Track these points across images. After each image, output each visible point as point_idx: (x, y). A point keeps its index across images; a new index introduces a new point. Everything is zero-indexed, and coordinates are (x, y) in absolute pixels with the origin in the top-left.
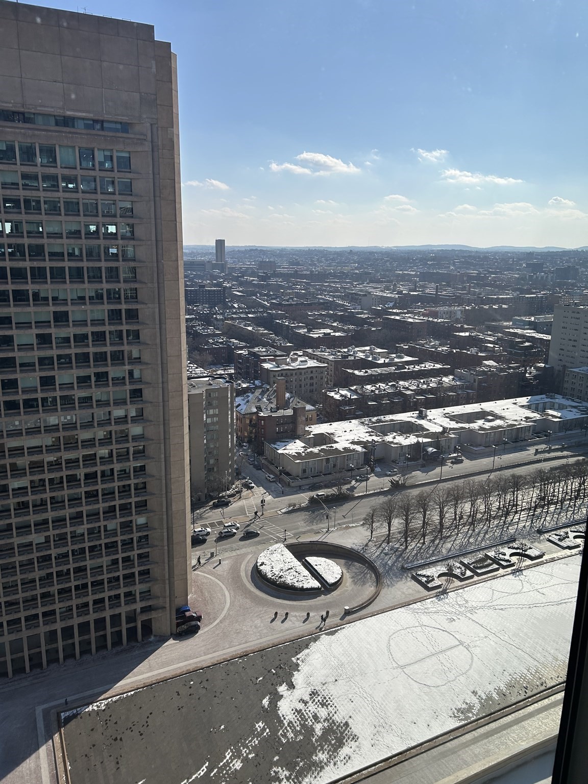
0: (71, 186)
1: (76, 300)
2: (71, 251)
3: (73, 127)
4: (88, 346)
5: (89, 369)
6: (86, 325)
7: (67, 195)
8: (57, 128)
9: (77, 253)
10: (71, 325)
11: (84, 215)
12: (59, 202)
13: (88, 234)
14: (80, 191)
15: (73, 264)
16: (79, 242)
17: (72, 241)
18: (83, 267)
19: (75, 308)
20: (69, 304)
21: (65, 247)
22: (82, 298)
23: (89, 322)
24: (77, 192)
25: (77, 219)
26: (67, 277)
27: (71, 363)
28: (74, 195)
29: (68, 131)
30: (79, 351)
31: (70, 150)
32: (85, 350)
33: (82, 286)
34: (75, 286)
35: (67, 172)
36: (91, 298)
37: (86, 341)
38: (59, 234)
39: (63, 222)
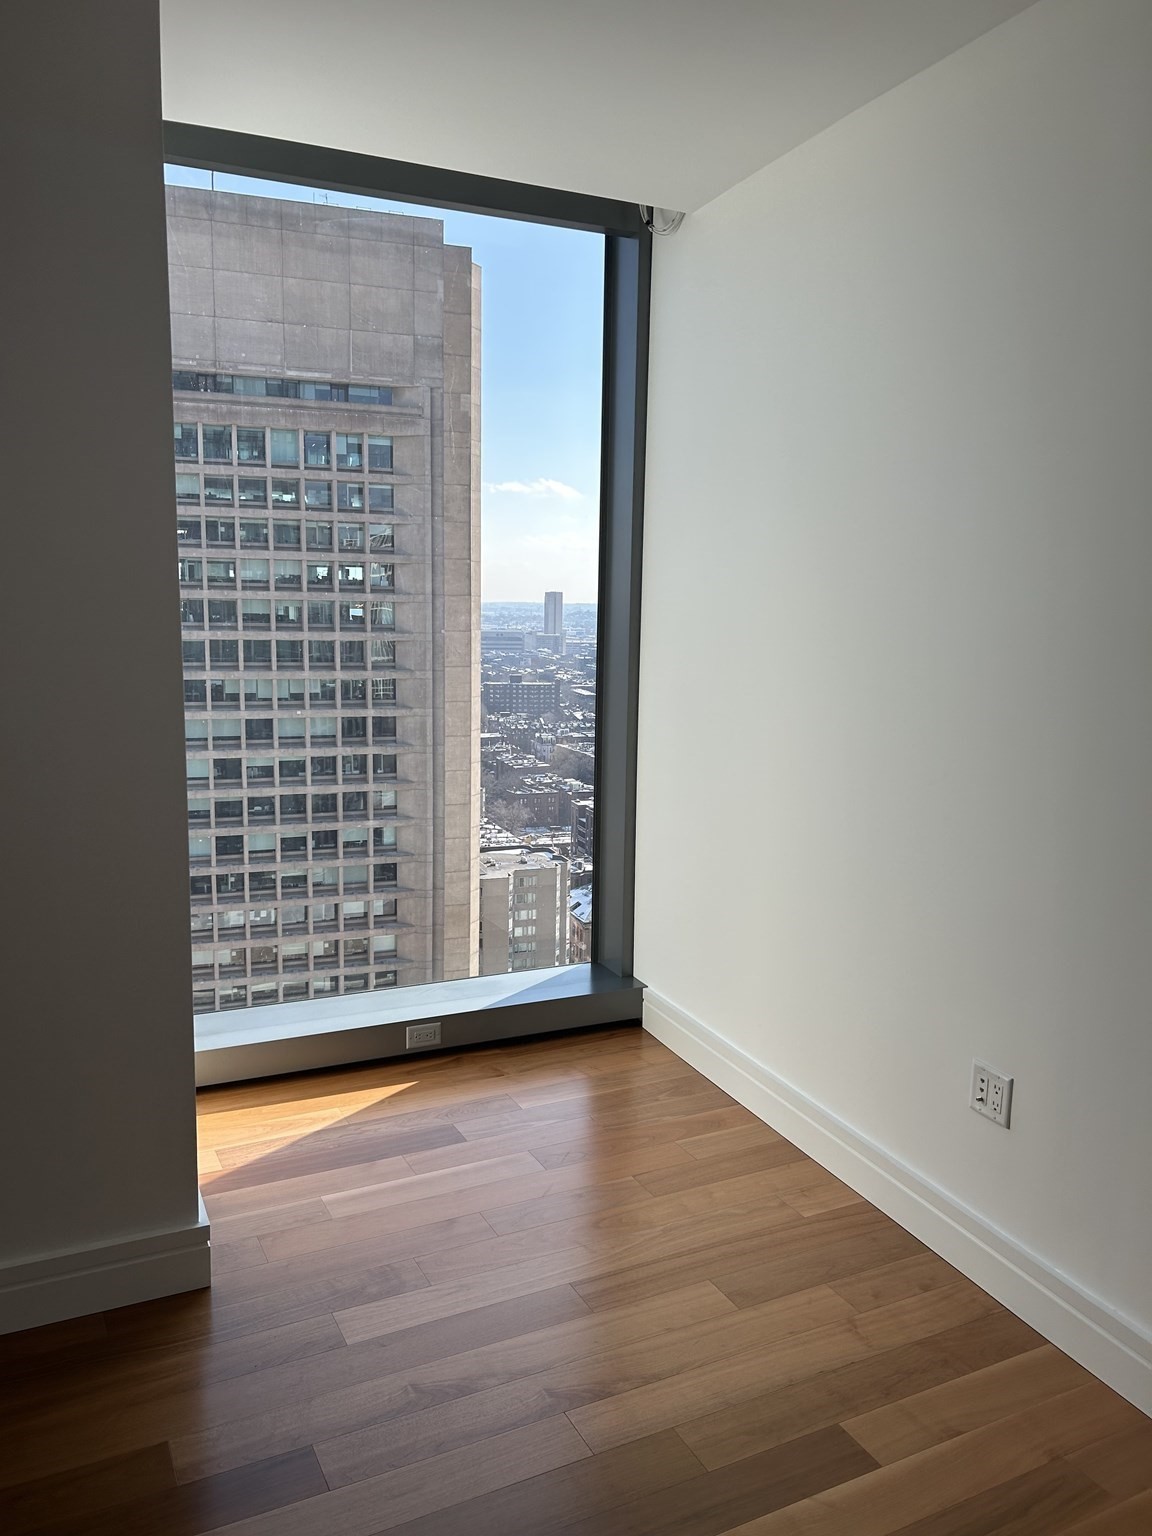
0: (287, 498)
1: (286, 699)
2: (281, 613)
3: (297, 396)
4: (304, 783)
5: (303, 826)
6: (303, 745)
7: (280, 514)
8: (271, 400)
9: (292, 615)
10: (276, 743)
11: (308, 549)
12: (266, 526)
13: (314, 583)
14: (303, 507)
15: (285, 636)
16: (297, 596)
17: (286, 595)
18: (302, 642)
19: (285, 714)
20: (275, 706)
21: (273, 605)
22: (299, 697)
23: (308, 740)
24: (298, 509)
25: (295, 555)
26: (274, 658)
27: (273, 813)
28: (292, 514)
29: (287, 404)
30: (288, 791)
31: (289, 436)
32: (300, 790)
33: (298, 675)
34: (287, 675)
35: (281, 474)
36: (313, 696)
37: (300, 774)
38: (264, 582)
39: (271, 562)
